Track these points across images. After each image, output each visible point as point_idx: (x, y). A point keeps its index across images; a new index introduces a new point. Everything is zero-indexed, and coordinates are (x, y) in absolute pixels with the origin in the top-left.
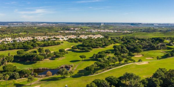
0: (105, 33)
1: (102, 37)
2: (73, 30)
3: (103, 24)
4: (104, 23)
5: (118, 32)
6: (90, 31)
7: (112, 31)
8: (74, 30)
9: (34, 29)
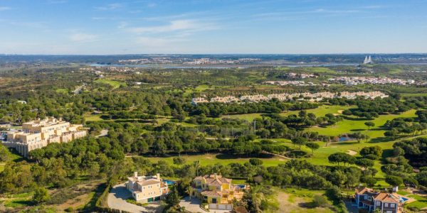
0: (382, 86)
1: (383, 96)
2: (297, 80)
3: (370, 60)
4: (373, 56)
5: (418, 84)
6: (340, 81)
7: (402, 82)
8: (298, 78)
9: (202, 75)
